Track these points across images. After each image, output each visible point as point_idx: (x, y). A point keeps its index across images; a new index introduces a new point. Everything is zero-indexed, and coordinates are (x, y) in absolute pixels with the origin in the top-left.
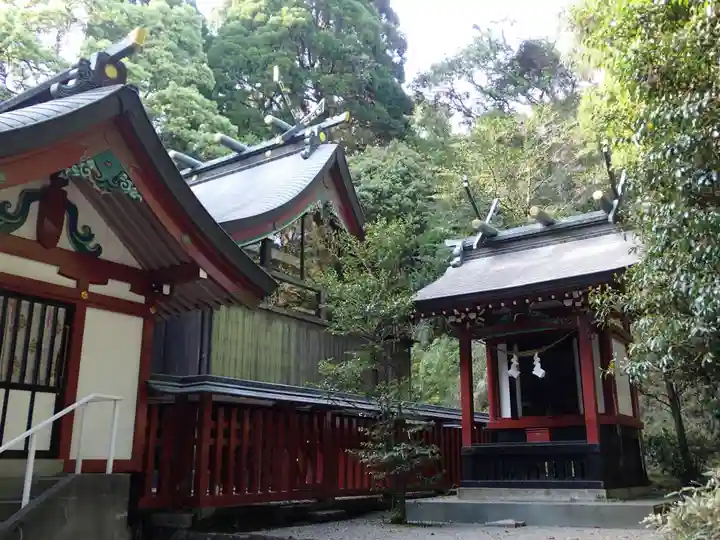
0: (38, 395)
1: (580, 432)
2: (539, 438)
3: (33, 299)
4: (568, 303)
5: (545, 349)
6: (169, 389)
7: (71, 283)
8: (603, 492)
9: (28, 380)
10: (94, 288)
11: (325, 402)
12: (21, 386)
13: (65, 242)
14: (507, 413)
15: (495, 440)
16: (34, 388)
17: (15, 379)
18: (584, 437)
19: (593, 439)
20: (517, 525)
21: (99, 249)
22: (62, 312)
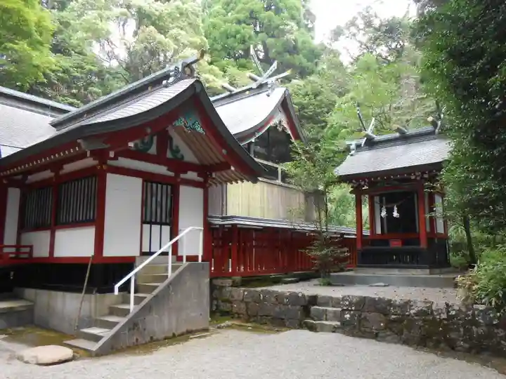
0: (163, 226)
1: (417, 241)
2: (396, 244)
3: (157, 183)
4: (413, 177)
5: (400, 203)
6: (216, 222)
7: (171, 174)
8: (428, 271)
9: (158, 221)
10: (182, 176)
11: (290, 227)
12: (156, 223)
13: (169, 155)
14: (379, 231)
15: (372, 245)
16: (161, 224)
17: (153, 220)
18: (419, 244)
19: (423, 245)
20: (385, 286)
21: (183, 157)
22: (169, 187)
